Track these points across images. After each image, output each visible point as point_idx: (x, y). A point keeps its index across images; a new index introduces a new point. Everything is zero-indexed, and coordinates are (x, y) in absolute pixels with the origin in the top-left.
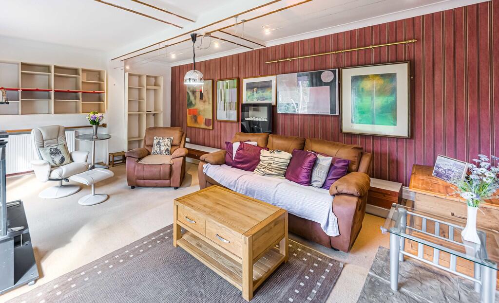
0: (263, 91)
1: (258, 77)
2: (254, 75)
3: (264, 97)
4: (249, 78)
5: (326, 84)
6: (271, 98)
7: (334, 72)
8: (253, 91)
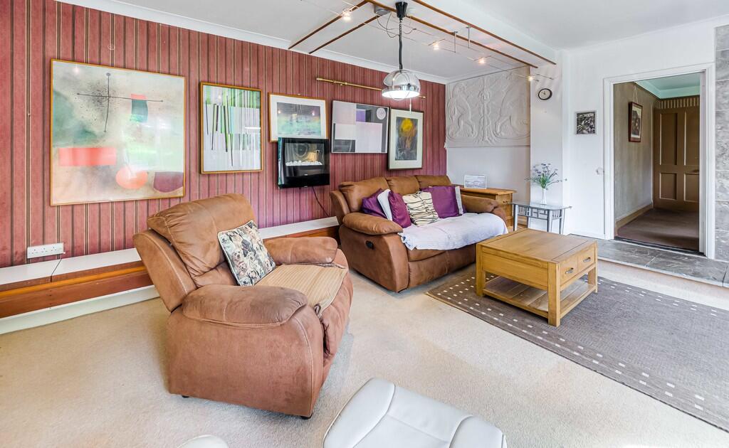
0: (308, 119)
1: (297, 96)
2: (290, 91)
3: (310, 130)
4: (280, 94)
5: (379, 121)
6: (320, 132)
7: (386, 109)
8: (292, 118)
